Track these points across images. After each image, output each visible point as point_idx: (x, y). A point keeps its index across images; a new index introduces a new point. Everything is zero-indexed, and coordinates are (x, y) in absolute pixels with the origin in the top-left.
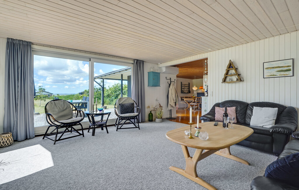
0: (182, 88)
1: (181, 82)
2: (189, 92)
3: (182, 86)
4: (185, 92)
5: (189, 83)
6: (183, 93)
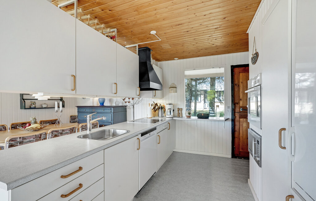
6: (29, 108)
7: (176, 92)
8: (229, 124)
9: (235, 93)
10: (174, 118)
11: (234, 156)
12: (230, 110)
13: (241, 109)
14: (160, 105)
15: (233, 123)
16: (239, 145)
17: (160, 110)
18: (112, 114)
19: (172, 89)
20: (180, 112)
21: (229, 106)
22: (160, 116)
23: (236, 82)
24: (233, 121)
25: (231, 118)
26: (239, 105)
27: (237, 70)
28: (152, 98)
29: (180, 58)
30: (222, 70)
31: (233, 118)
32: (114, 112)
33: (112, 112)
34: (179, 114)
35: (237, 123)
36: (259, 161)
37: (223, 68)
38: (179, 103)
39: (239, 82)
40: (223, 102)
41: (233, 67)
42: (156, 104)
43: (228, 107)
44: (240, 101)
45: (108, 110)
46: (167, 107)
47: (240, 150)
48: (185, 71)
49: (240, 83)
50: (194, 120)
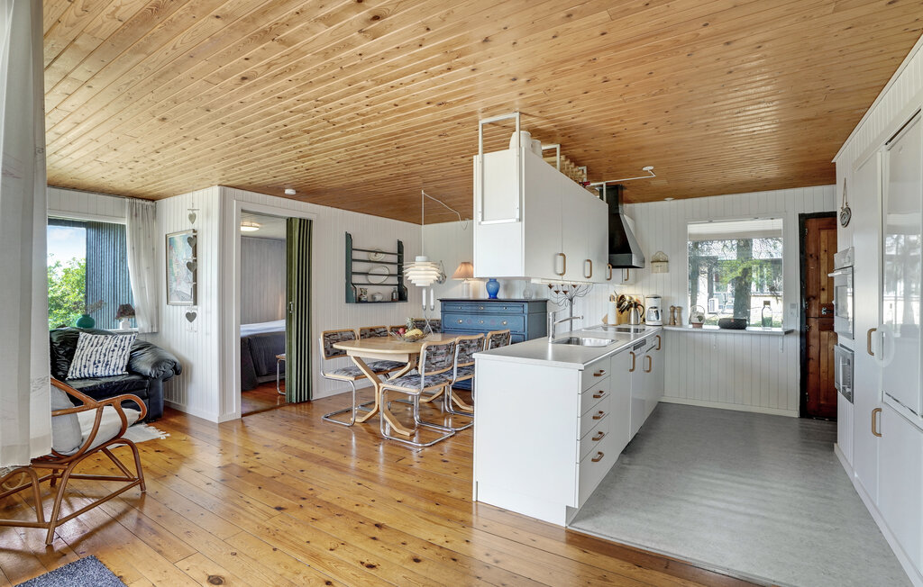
0: (349, 273)
1: (349, 237)
2: (402, 296)
3: (349, 260)
4: (373, 296)
5: (400, 245)
6: (359, 301)
7: (668, 271)
8: (794, 343)
9: (808, 273)
10: (665, 327)
11: (805, 412)
12: (797, 311)
13: (824, 309)
14: (631, 298)
15: (804, 341)
16: (819, 390)
17: (632, 309)
18: (526, 317)
19: (658, 264)
20: (676, 314)
21: (794, 302)
22: (632, 323)
23: (812, 249)
24: (805, 335)
25: (798, 329)
26: (818, 302)
27: (813, 224)
28: (621, 284)
29: (677, 197)
30: (777, 224)
31: (804, 330)
32: (529, 313)
33: (526, 311)
34: (674, 319)
35: (814, 342)
36: (849, 393)
37: (781, 221)
38: (674, 295)
39: (818, 250)
40: (781, 293)
41: (804, 219)
42: (623, 297)
43: (793, 306)
44: (822, 292)
45: (516, 309)
46: (649, 303)
47: (822, 402)
48: (689, 226)
49: (822, 253)
50: (710, 332)
